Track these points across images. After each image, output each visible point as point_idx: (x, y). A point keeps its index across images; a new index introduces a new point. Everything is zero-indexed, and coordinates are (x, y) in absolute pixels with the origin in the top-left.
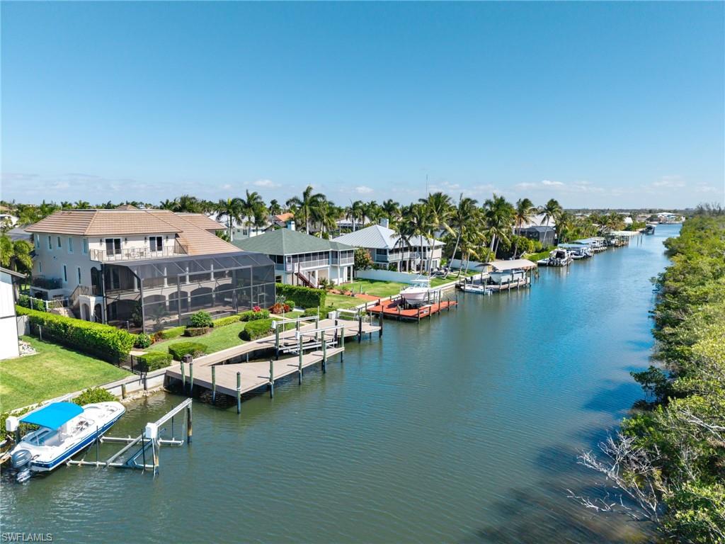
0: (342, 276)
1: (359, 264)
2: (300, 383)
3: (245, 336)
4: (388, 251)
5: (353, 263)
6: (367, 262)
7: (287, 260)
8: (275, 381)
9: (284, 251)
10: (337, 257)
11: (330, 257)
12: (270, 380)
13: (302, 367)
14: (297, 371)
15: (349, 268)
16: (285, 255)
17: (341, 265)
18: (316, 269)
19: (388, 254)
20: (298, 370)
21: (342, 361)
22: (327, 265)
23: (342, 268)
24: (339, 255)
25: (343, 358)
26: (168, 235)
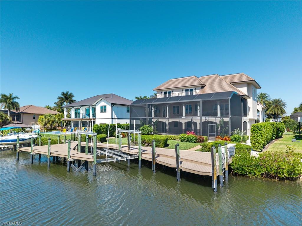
26: (196, 87)
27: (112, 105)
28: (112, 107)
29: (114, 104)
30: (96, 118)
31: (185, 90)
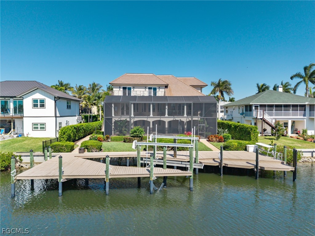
11: (307, 110)
16: (253, 104)
18: (289, 118)
22: (302, 117)
26: (160, 86)
27: (56, 99)
28: (55, 101)
29: (59, 98)
30: (24, 116)
31: (148, 88)
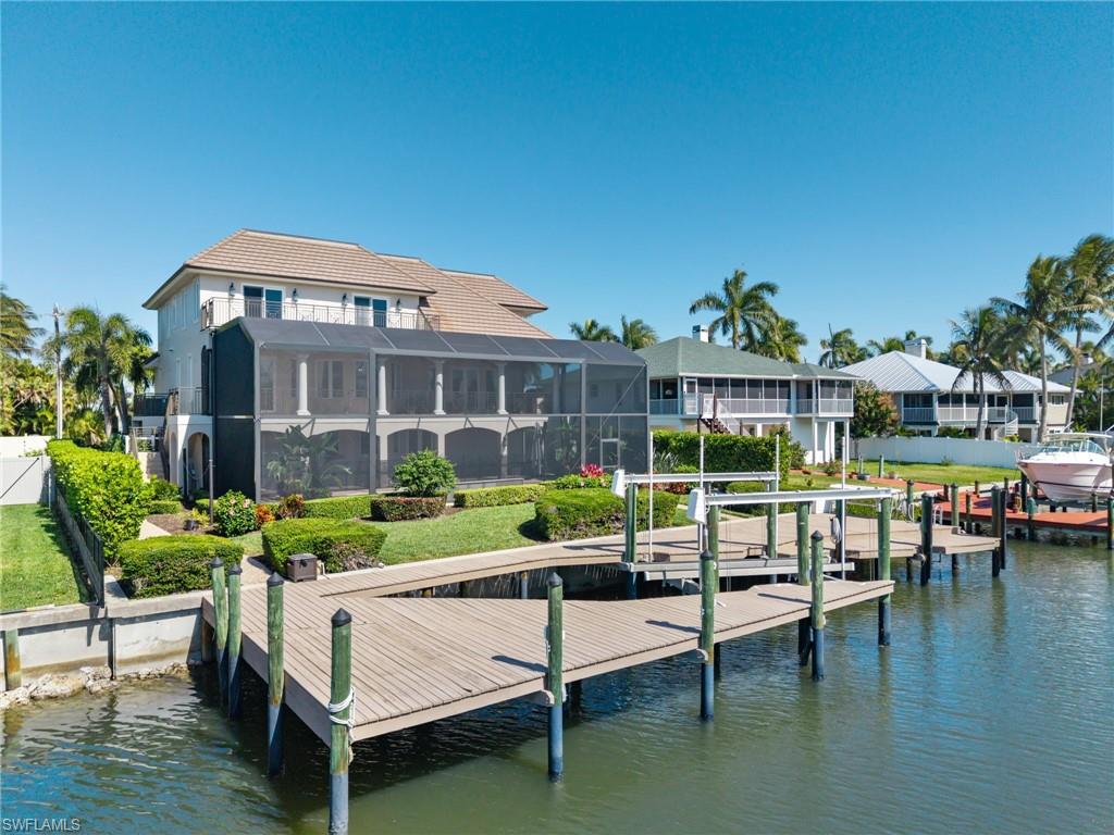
0: (822, 447)
1: (867, 420)
2: (704, 715)
3: (535, 530)
4: (935, 397)
5: (852, 415)
6: (884, 416)
7: (685, 387)
8: (575, 688)
9: (680, 368)
10: (810, 396)
11: (793, 394)
12: (549, 681)
13: (716, 638)
14: (691, 654)
15: (839, 428)
16: (681, 374)
17: (821, 415)
18: (759, 420)
19: (936, 404)
20: (693, 645)
21: (882, 638)
22: (784, 415)
23: (822, 424)
24: (817, 390)
25: (889, 627)
26: (402, 296)
31: (353, 300)
